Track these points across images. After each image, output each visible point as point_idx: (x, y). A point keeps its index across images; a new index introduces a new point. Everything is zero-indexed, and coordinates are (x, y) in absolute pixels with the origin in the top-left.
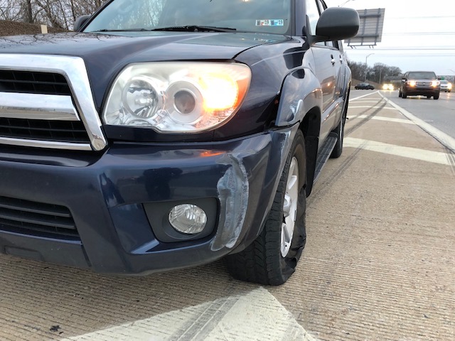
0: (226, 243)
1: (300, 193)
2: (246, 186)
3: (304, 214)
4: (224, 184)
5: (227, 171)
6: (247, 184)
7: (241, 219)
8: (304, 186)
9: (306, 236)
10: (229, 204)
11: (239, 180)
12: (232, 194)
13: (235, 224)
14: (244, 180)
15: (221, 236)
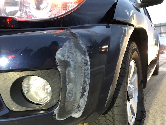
0: (72, 113)
1: (139, 85)
2: (86, 60)
3: (143, 98)
4: (63, 56)
5: (65, 44)
6: (88, 58)
7: (84, 91)
8: (142, 82)
9: (145, 112)
10: (69, 75)
11: (78, 53)
12: (72, 66)
13: (79, 96)
14: (84, 54)
15: (64, 106)
